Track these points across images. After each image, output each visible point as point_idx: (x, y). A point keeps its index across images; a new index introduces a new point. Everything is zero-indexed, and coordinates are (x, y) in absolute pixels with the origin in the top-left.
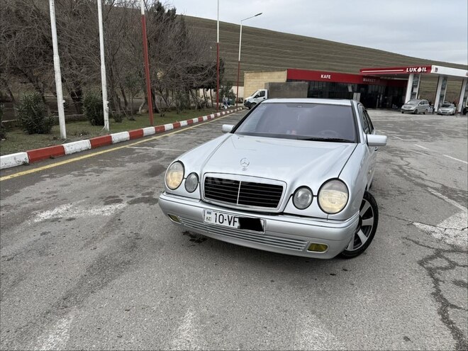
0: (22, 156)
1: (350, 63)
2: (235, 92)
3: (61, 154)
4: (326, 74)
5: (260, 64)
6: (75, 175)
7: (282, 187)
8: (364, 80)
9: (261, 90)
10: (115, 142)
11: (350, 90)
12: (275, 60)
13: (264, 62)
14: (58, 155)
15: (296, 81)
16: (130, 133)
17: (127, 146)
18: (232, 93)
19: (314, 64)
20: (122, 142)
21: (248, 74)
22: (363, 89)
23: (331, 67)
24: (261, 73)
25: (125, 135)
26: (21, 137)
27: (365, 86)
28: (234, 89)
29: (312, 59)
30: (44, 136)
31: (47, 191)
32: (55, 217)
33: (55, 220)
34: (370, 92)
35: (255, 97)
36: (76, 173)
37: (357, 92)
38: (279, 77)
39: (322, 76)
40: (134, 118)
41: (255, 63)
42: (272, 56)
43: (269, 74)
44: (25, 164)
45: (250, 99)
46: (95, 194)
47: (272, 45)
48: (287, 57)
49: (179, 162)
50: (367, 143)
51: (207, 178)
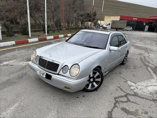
0: (13, 42)
1: (148, 14)
2: (99, 23)
3: (27, 42)
4: (135, 18)
5: (112, 13)
6: (26, 50)
7: (59, 65)
8: (151, 21)
9: (109, 23)
10: (48, 39)
11: (144, 24)
12: (118, 12)
13: (114, 12)
14: (26, 42)
15: (123, 20)
16: (54, 37)
17: (51, 41)
18: (98, 23)
19: (133, 14)
20: (50, 40)
21: (106, 17)
22: (150, 24)
23: (140, 15)
24: (111, 17)
25: (52, 37)
26: (19, 36)
27: (151, 23)
28: (99, 22)
29: (132, 12)
30: (26, 36)
31: (13, 55)
32: (8, 64)
33: (7, 65)
34: (153, 25)
35: (106, 25)
36: (27, 49)
37: (147, 25)
38: (117, 18)
39: (134, 19)
40: (60, 31)
41: (110, 13)
42: (117, 10)
43: (113, 17)
44: (14, 45)
45: (105, 26)
46: (27, 57)
47: (118, 6)
48: (123, 11)
49: (36, 51)
50: (110, 50)
51: (40, 58)
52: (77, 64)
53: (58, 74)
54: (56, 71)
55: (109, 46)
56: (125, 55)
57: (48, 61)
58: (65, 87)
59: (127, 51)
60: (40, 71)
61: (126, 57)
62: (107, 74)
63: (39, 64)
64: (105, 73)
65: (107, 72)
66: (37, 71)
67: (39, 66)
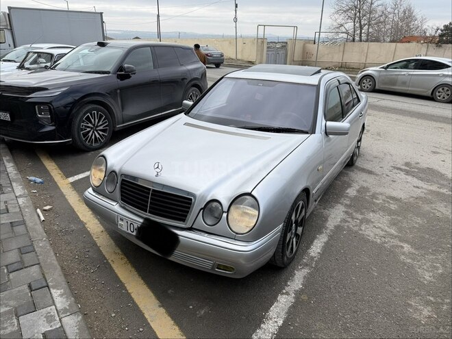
7: (191, 200)
49: (103, 156)
50: (326, 132)
51: (123, 180)
52: (249, 194)
53: (190, 229)
54: (184, 220)
55: (324, 122)
56: (357, 138)
57: (154, 190)
58: (216, 266)
59: (362, 125)
60: (129, 223)
61: (359, 143)
63: (122, 200)
66: (120, 222)
67: (123, 205)
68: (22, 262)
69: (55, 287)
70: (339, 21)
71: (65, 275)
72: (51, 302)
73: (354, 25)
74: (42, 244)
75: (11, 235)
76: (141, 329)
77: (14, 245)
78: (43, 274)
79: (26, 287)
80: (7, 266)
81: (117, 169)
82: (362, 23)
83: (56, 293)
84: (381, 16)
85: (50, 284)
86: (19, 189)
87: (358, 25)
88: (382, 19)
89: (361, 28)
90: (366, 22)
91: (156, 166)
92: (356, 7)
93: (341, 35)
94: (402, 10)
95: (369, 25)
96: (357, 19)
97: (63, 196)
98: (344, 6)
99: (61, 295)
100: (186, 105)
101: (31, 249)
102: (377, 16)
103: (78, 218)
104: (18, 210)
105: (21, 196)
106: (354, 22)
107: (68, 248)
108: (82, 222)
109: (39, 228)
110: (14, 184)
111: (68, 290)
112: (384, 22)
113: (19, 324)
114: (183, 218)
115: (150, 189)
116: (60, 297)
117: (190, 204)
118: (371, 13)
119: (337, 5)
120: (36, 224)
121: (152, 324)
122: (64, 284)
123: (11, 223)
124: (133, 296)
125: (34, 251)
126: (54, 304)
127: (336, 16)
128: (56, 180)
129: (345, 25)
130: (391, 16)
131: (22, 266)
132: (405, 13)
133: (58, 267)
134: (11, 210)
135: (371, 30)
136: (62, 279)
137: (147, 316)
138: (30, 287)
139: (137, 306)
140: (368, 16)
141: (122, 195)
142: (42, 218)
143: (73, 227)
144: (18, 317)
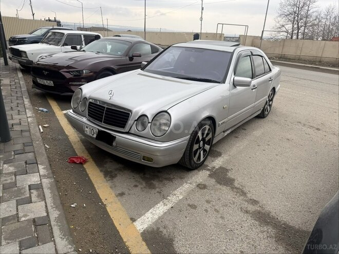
7: (129, 114)
49: (81, 89)
50: (234, 84)
51: (90, 102)
52: (166, 112)
53: (128, 133)
54: (124, 127)
55: (233, 76)
56: (267, 97)
57: (107, 108)
58: (142, 157)
59: (271, 88)
60: (91, 129)
61: (271, 102)
62: (228, 135)
63: (89, 115)
64: (223, 133)
65: (228, 132)
66: (86, 129)
67: (89, 119)
68: (24, 150)
69: (41, 164)
70: (281, 23)
71: (49, 161)
72: (37, 171)
73: (293, 26)
74: (38, 143)
75: (20, 136)
76: (90, 192)
77: (21, 141)
78: (35, 158)
79: (23, 163)
80: (14, 151)
81: (87, 96)
82: (300, 25)
83: (41, 167)
84: (315, 20)
85: (39, 162)
86: (29, 113)
87: (296, 26)
88: (316, 22)
89: (298, 28)
90: (303, 24)
91: (110, 93)
92: (295, 13)
93: (282, 33)
94: (334, 16)
95: (305, 27)
96: (295, 21)
97: (57, 120)
98: (285, 11)
99: (44, 168)
100: (144, 64)
101: (31, 144)
102: (311, 20)
103: (65, 132)
104: (27, 124)
105: (30, 117)
106: (293, 24)
107: (55, 148)
108: (67, 135)
109: (38, 134)
110: (27, 110)
111: (49, 167)
112: (318, 25)
113: (16, 179)
114: (123, 126)
115: (104, 107)
116: (42, 169)
117: (129, 117)
118: (307, 17)
119: (281, 10)
120: (36, 132)
121: (98, 191)
122: (47, 163)
123: (21, 130)
124: (90, 175)
125: (32, 145)
126: (39, 172)
127: (279, 18)
128: (55, 111)
129: (286, 26)
130: (324, 21)
131: (23, 152)
132: (336, 19)
133: (46, 155)
134: (22, 123)
135: (306, 31)
136: (46, 161)
137: (95, 186)
138: (26, 163)
139: (91, 180)
140: (305, 19)
141: (89, 112)
142: (42, 131)
143: (60, 137)
144: (15, 176)
